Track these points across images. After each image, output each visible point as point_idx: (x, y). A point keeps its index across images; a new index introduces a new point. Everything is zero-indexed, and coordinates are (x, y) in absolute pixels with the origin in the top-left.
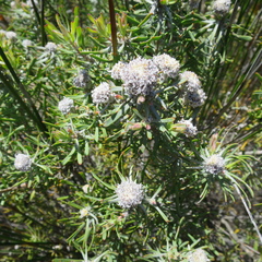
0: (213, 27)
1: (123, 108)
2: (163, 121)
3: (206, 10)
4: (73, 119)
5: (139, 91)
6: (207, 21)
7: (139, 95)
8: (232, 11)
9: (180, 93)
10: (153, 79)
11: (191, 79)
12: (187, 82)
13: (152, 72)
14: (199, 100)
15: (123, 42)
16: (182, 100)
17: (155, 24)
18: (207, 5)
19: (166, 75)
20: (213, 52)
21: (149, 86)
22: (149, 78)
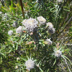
0: (57, 7)
1: (26, 35)
2: (40, 40)
3: (55, 2)
4: (12, 37)
5: (31, 30)
6: (55, 5)
7: (31, 32)
8: (63, 2)
9: (46, 30)
10: (36, 26)
11: (50, 25)
12: (49, 26)
13: (35, 24)
14: (53, 32)
15: (27, 12)
16: (47, 32)
17: (38, 6)
18: (55, 1)
19: (41, 24)
20: (57, 15)
21: (34, 29)
22: (34, 26)
